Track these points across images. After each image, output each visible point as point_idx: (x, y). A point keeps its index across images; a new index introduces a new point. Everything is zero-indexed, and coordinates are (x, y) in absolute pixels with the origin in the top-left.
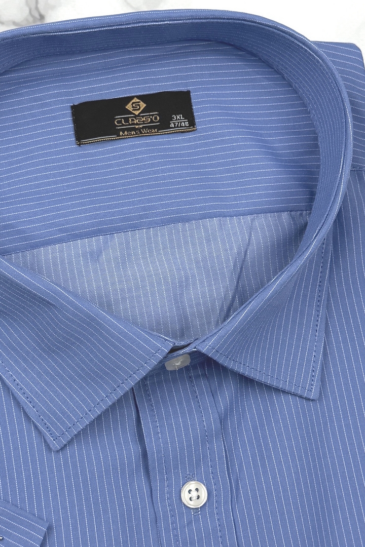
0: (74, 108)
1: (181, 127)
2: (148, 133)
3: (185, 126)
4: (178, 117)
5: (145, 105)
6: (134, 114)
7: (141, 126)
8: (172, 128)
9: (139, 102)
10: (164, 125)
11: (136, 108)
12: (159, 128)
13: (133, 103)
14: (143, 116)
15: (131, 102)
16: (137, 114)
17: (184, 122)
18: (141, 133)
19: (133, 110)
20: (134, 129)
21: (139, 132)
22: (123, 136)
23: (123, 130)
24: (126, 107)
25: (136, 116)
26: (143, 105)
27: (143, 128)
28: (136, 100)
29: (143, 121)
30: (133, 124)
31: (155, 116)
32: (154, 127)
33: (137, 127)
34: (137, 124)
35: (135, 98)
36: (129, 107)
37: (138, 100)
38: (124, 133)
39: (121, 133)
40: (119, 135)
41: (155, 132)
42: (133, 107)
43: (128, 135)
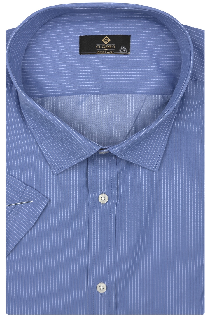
0: (81, 37)
1: (124, 52)
2: (109, 53)
3: (125, 52)
4: (123, 48)
5: (110, 40)
6: (105, 44)
7: (107, 50)
8: (120, 52)
9: (108, 38)
10: (117, 50)
11: (106, 41)
12: (115, 51)
13: (105, 39)
14: (108, 45)
15: (105, 38)
16: (106, 44)
17: (125, 50)
18: (107, 53)
19: (105, 42)
20: (104, 51)
21: (106, 52)
22: (99, 53)
23: (99, 51)
24: (102, 40)
25: (106, 45)
26: (109, 40)
27: (108, 50)
28: (106, 37)
29: (108, 47)
30: (104, 48)
31: (114, 46)
32: (112, 51)
33: (105, 50)
34: (105, 48)
35: (107, 37)
36: (103, 40)
37: (107, 38)
38: (99, 52)
39: (98, 52)
40: (97, 53)
41: (113, 53)
42: (105, 40)
43: (101, 53)
